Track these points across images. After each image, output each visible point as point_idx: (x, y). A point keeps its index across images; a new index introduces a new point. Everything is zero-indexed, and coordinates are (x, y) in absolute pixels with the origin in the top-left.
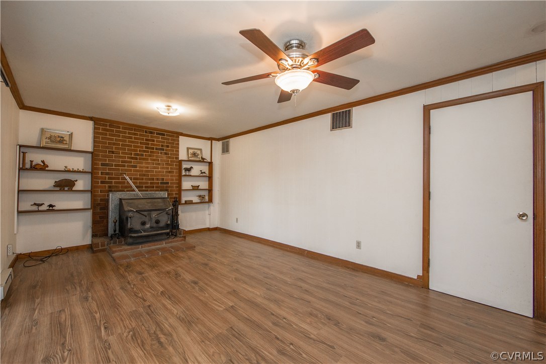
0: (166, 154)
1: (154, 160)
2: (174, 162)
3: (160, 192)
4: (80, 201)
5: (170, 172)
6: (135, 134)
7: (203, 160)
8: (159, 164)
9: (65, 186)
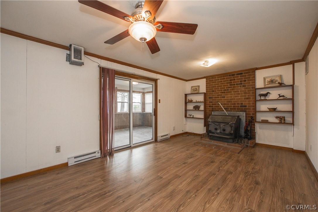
0: (244, 86)
1: (236, 92)
2: (251, 90)
3: (240, 112)
4: (201, 115)
5: (247, 98)
6: (224, 79)
7: (281, 85)
8: (239, 94)
9: (197, 108)
